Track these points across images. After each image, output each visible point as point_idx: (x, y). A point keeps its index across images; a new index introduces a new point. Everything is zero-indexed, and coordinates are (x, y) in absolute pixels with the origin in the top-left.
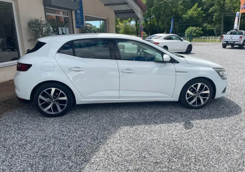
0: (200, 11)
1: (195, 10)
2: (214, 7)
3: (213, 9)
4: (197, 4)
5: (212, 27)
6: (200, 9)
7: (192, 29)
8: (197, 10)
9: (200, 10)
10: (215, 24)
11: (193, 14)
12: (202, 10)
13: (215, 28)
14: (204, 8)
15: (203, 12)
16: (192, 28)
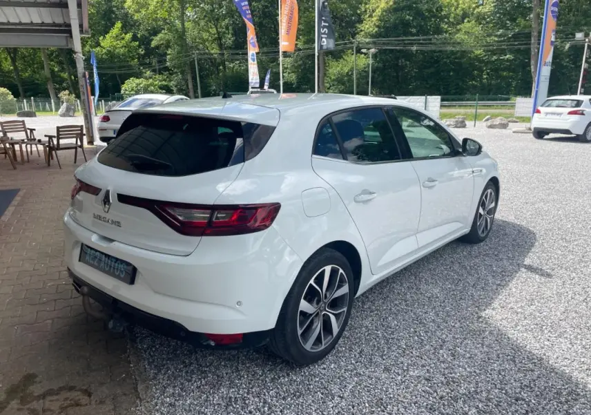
0: (131, 42)
1: (117, 37)
2: (160, 35)
3: (160, 40)
4: (119, 25)
5: (165, 80)
6: (129, 36)
7: (138, 85)
8: (123, 39)
9: (130, 40)
10: (171, 74)
11: (115, 48)
12: (135, 38)
13: (172, 82)
14: (139, 36)
15: (137, 43)
16: (138, 81)
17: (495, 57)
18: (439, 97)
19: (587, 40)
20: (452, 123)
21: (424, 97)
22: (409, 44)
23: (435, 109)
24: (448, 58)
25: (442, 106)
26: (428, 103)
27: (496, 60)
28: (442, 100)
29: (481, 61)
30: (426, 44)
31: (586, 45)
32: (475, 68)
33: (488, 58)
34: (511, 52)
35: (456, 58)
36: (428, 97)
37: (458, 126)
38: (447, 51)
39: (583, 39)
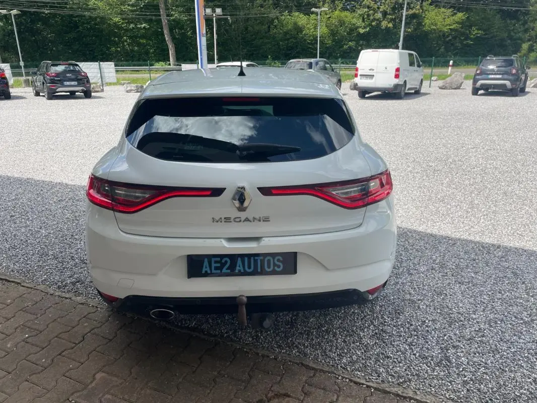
17: (132, 26)
18: (113, 63)
19: (214, 15)
20: (133, 88)
21: (97, 63)
22: (42, 6)
23: (111, 75)
24: (88, 23)
25: (117, 71)
26: (102, 70)
27: (133, 28)
28: (116, 65)
29: (120, 28)
30: (61, 7)
31: (214, 19)
32: (115, 35)
33: (126, 26)
34: (146, 21)
35: (96, 24)
36: (101, 63)
37: (139, 90)
38: (84, 16)
39: (212, 14)
